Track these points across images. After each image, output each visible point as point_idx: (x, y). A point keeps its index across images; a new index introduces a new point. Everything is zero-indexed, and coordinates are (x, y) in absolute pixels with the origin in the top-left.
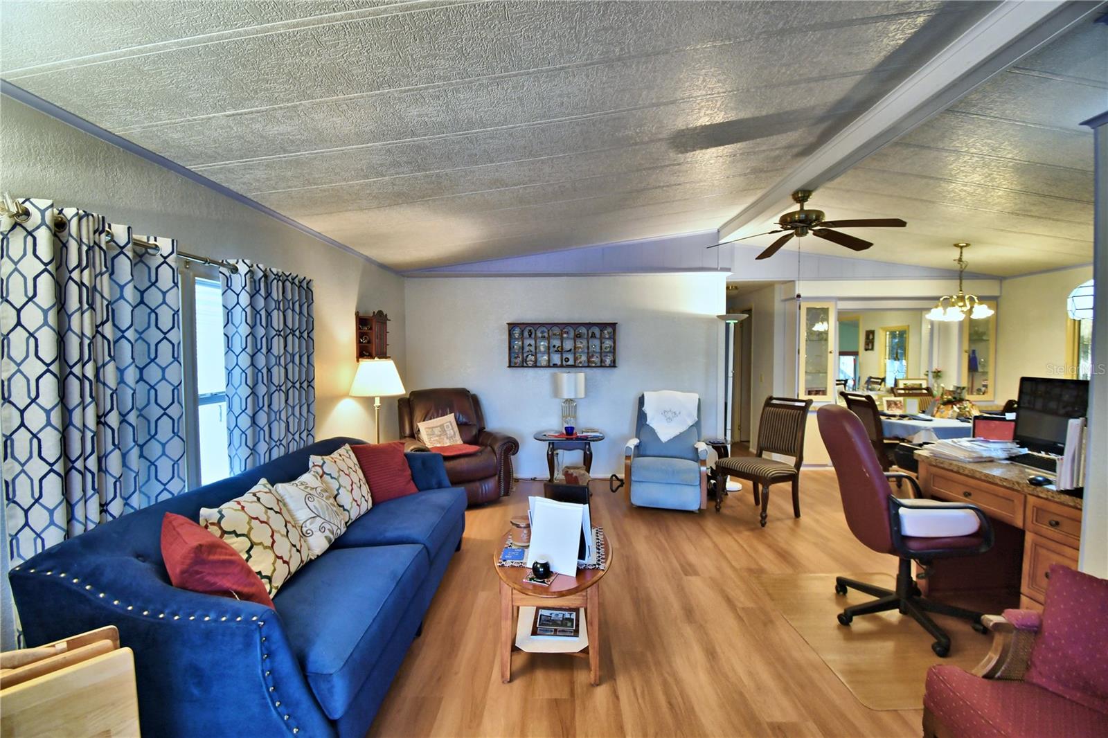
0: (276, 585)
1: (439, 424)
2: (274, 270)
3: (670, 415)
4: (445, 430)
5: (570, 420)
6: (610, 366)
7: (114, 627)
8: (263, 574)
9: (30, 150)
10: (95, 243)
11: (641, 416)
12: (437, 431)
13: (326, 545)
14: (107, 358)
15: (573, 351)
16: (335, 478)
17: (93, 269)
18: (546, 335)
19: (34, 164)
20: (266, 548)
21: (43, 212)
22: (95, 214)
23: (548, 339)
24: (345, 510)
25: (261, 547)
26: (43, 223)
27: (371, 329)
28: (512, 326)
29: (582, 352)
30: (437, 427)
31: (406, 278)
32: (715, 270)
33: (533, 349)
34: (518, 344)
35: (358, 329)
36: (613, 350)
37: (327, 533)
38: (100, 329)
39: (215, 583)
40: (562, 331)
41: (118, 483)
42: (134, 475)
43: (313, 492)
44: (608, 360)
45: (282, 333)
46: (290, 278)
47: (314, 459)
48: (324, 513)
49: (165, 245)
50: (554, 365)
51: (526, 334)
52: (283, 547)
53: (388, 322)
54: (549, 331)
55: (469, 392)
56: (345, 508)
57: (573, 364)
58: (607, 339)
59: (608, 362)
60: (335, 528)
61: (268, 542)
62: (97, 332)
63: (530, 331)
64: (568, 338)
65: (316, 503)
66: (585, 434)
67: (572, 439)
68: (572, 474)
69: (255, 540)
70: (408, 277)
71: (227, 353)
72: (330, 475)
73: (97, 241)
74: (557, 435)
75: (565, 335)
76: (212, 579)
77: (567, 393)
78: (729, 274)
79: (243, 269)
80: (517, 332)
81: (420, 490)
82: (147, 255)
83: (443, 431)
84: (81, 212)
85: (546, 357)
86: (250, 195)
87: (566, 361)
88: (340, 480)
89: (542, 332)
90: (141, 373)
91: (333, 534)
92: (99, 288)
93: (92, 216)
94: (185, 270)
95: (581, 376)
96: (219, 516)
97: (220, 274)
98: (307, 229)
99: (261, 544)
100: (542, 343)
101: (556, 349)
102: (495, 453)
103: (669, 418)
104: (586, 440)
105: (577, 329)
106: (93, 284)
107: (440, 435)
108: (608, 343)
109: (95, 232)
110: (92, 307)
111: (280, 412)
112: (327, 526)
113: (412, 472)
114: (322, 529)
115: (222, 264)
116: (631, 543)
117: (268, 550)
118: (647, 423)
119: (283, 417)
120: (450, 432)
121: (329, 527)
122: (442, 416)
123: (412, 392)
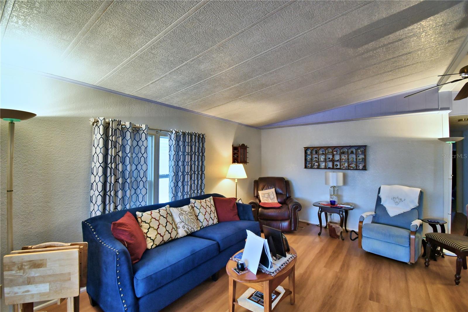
0: (156, 244)
1: (267, 192)
2: (187, 132)
3: (397, 200)
4: (270, 196)
5: (334, 197)
6: (362, 169)
7: (87, 243)
8: (151, 238)
9: (105, 104)
10: (117, 128)
11: (379, 199)
12: (266, 195)
13: (185, 234)
14: (120, 162)
15: (339, 161)
16: (198, 209)
17: (116, 136)
18: (324, 152)
19: (106, 108)
20: (154, 229)
21: (101, 121)
22: (117, 120)
23: (325, 154)
24: (200, 222)
25: (153, 228)
26: (101, 124)
27: (238, 151)
28: (306, 149)
29: (345, 161)
30: (266, 194)
31: (261, 130)
32: (437, 109)
33: (317, 159)
34: (309, 158)
35: (233, 151)
36: (365, 160)
37: (186, 229)
38: (118, 154)
39: (119, 237)
40: (333, 150)
41: (120, 200)
42: (128, 198)
43: (184, 213)
44: (361, 166)
45: (190, 154)
46: (194, 134)
47: (192, 201)
48: (186, 221)
49: (144, 127)
50: (329, 168)
51: (314, 152)
52: (162, 230)
53: (247, 148)
54: (325, 150)
55: (285, 179)
56: (201, 221)
57: (339, 168)
58: (360, 154)
59: (361, 167)
60: (190, 228)
61: (156, 227)
62: (117, 154)
63: (316, 151)
64: (337, 154)
65: (183, 217)
66: (341, 205)
67: (334, 207)
68: (332, 226)
69: (151, 226)
70: (263, 129)
71: (169, 161)
72: (196, 207)
73: (118, 128)
74: (326, 204)
75: (335, 153)
76: (119, 235)
77: (332, 183)
78: (449, 111)
79: (174, 132)
80: (309, 152)
81: (240, 220)
82: (139, 130)
83: (269, 196)
84: (113, 120)
85: (324, 164)
86: (181, 107)
87: (336, 166)
88: (200, 210)
89: (323, 151)
90: (136, 167)
91: (189, 230)
92: (118, 141)
93: (116, 120)
94: (156, 134)
95: (340, 174)
96: (141, 215)
97: (169, 135)
98: (208, 116)
99: (153, 227)
100: (322, 157)
101: (330, 160)
102: (289, 209)
103: (397, 202)
104: (340, 209)
105: (342, 150)
106: (116, 140)
107: (267, 198)
108: (361, 157)
109: (117, 125)
110: (115, 147)
111: (188, 182)
112: (186, 226)
113: (238, 211)
114: (184, 227)
115: (169, 132)
116: (348, 271)
117: (155, 230)
118: (382, 203)
119: (189, 184)
120: (272, 197)
121: (187, 227)
122: (270, 189)
123: (259, 178)
